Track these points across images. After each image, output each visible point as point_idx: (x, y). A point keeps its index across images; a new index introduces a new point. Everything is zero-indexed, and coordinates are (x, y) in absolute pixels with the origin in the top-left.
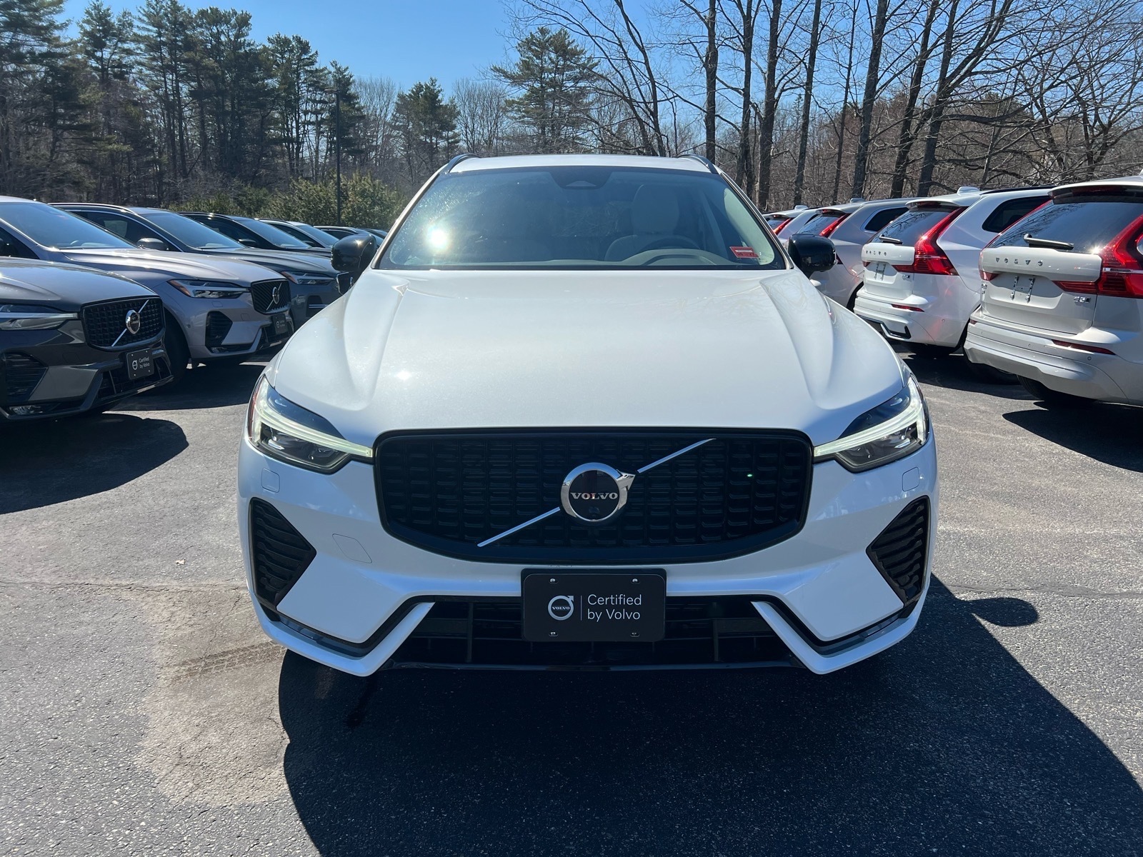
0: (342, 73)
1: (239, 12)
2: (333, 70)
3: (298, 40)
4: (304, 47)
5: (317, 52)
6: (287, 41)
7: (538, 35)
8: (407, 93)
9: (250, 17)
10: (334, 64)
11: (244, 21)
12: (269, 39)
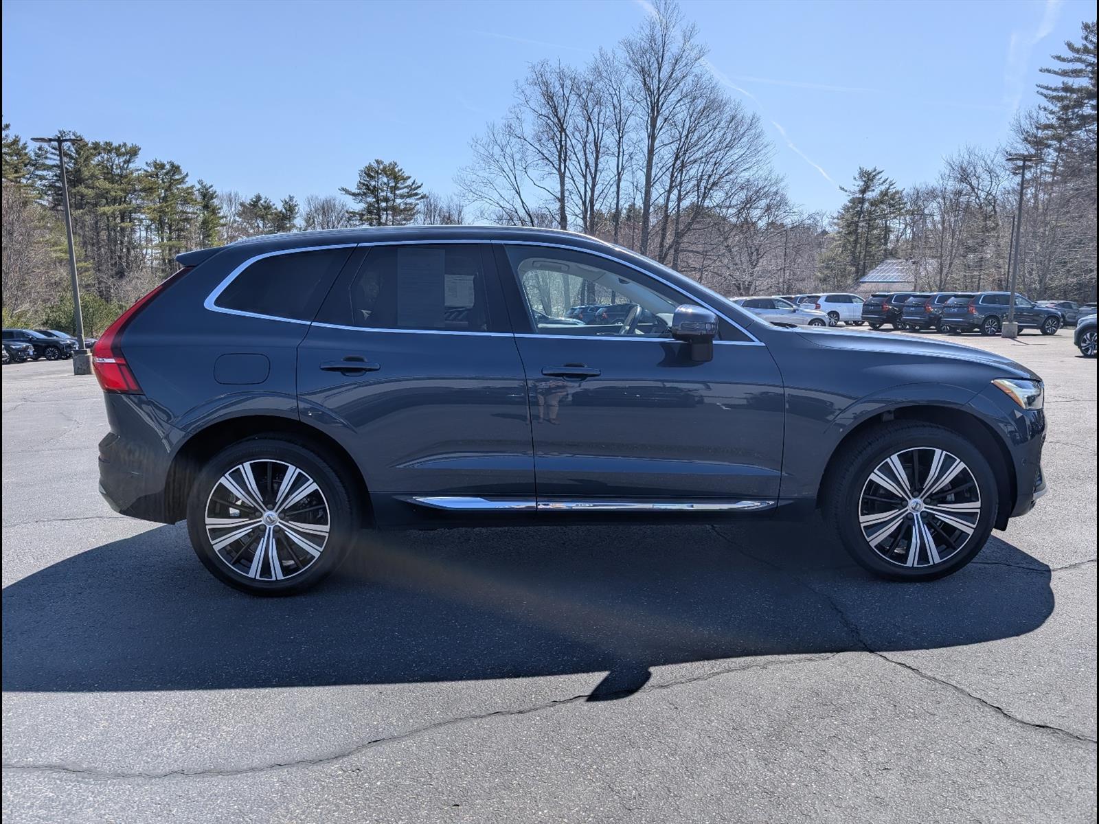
0: (207, 190)
1: (129, 145)
2: (198, 186)
3: (173, 165)
4: (175, 169)
5: (187, 174)
6: (162, 166)
7: (375, 165)
8: (248, 201)
9: (140, 149)
10: (200, 182)
11: (134, 152)
12: (147, 163)
